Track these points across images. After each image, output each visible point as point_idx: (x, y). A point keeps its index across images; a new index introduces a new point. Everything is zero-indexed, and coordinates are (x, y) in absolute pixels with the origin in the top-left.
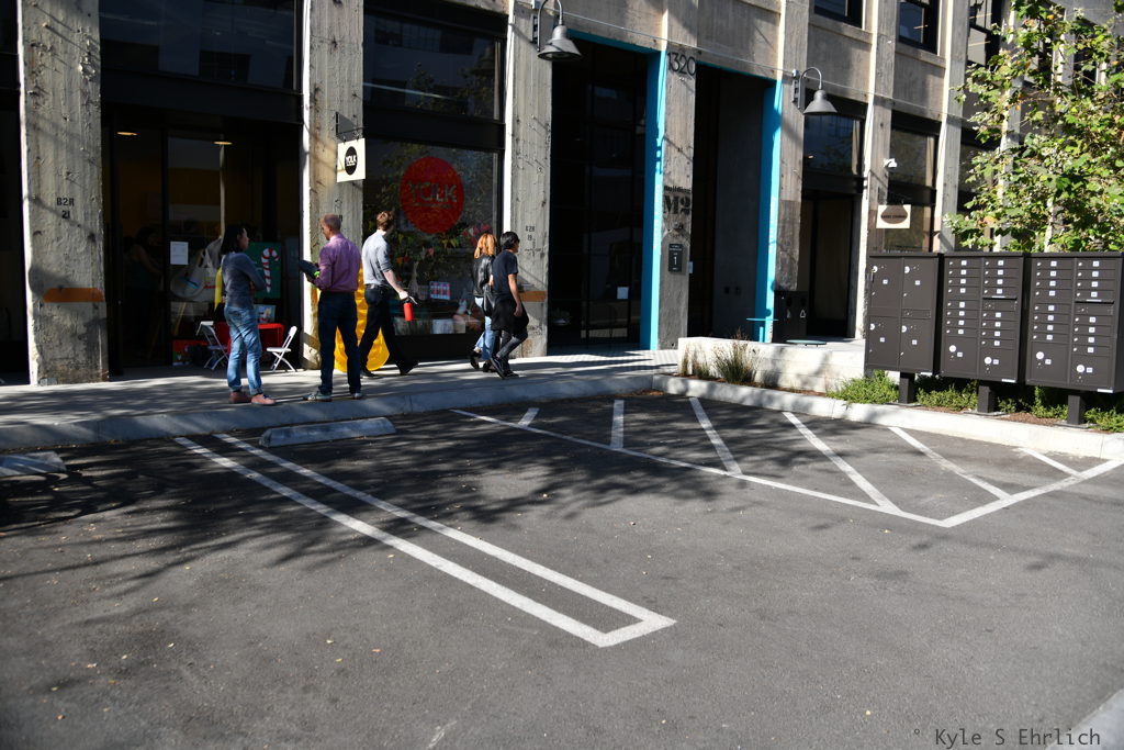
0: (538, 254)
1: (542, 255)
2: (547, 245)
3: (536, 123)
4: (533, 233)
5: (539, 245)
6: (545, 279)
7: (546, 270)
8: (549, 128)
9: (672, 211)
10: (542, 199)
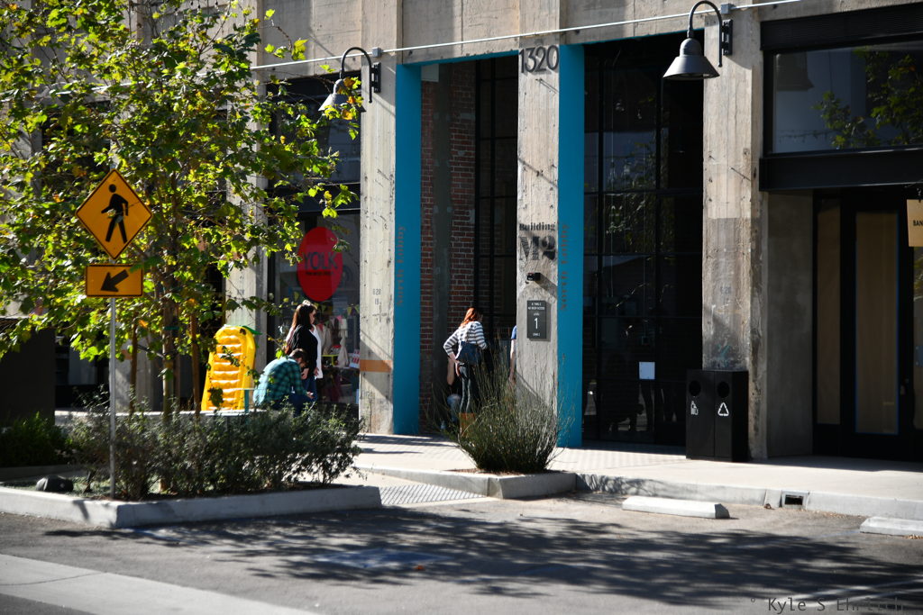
0: (384, 319)
1: (388, 320)
2: (392, 309)
3: (380, 177)
4: (379, 297)
5: (385, 310)
6: (390, 350)
7: (391, 336)
8: (394, 179)
9: (530, 256)
10: (387, 258)
